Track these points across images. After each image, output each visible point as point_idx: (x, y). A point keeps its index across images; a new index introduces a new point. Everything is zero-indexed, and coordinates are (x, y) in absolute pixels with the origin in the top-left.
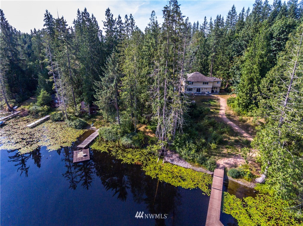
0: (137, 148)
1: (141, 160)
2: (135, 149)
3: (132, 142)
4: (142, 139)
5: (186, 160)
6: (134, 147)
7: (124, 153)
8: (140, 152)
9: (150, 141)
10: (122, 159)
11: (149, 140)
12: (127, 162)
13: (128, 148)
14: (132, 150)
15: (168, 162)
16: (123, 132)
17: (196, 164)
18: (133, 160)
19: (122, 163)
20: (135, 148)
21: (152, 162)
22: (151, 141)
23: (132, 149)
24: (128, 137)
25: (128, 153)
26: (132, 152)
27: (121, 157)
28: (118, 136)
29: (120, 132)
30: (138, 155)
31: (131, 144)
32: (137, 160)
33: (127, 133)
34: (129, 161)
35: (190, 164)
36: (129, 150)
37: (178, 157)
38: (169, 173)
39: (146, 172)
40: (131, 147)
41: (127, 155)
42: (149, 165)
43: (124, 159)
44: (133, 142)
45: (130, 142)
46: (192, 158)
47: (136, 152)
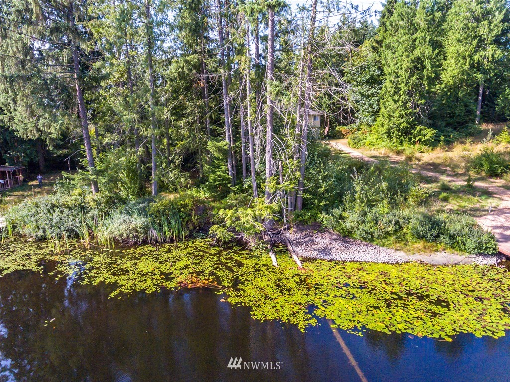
0: (173, 240)
1: (203, 272)
2: (167, 246)
3: (150, 219)
5: (372, 240)
6: (160, 240)
7: (119, 261)
9: (216, 210)
10: (112, 280)
12: (140, 286)
15: (315, 259)
16: (110, 198)
17: (416, 245)
18: (168, 277)
19: (112, 295)
20: (165, 241)
21: (254, 267)
23: (154, 245)
24: (129, 211)
25: (137, 259)
26: (156, 253)
27: (107, 276)
28: (90, 214)
30: (184, 258)
31: (146, 229)
32: (185, 272)
34: (149, 282)
35: (397, 250)
36: (139, 251)
37: (336, 239)
38: (353, 291)
39: (250, 308)
40: (145, 242)
41: (136, 264)
42: (246, 280)
43: (122, 280)
44: (153, 222)
45: (138, 221)
46: (391, 228)
47: (173, 251)
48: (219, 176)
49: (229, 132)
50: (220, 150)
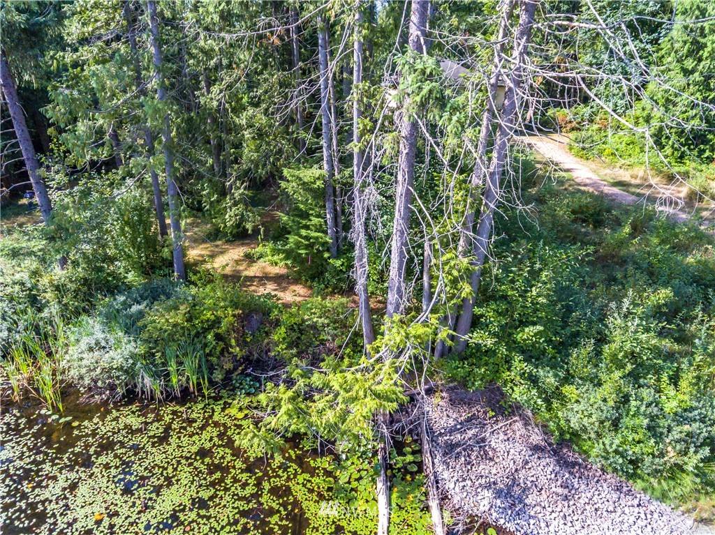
0: (185, 396)
2: (167, 412)
3: (141, 350)
4: (218, 321)
5: (632, 475)
6: (158, 394)
8: (207, 438)
9: (283, 330)
11: (277, 323)
13: (103, 409)
14: (135, 422)
16: (85, 282)
20: (169, 397)
22: (292, 328)
23: (143, 411)
24: (111, 318)
26: (136, 440)
28: (45, 314)
29: (57, 288)
30: (185, 475)
31: (130, 372)
33: (112, 287)
35: (699, 520)
36: (106, 427)
37: (536, 448)
40: (131, 396)
44: (149, 355)
45: (122, 351)
47: (173, 440)
48: (307, 238)
49: (329, 147)
50: (306, 186)
